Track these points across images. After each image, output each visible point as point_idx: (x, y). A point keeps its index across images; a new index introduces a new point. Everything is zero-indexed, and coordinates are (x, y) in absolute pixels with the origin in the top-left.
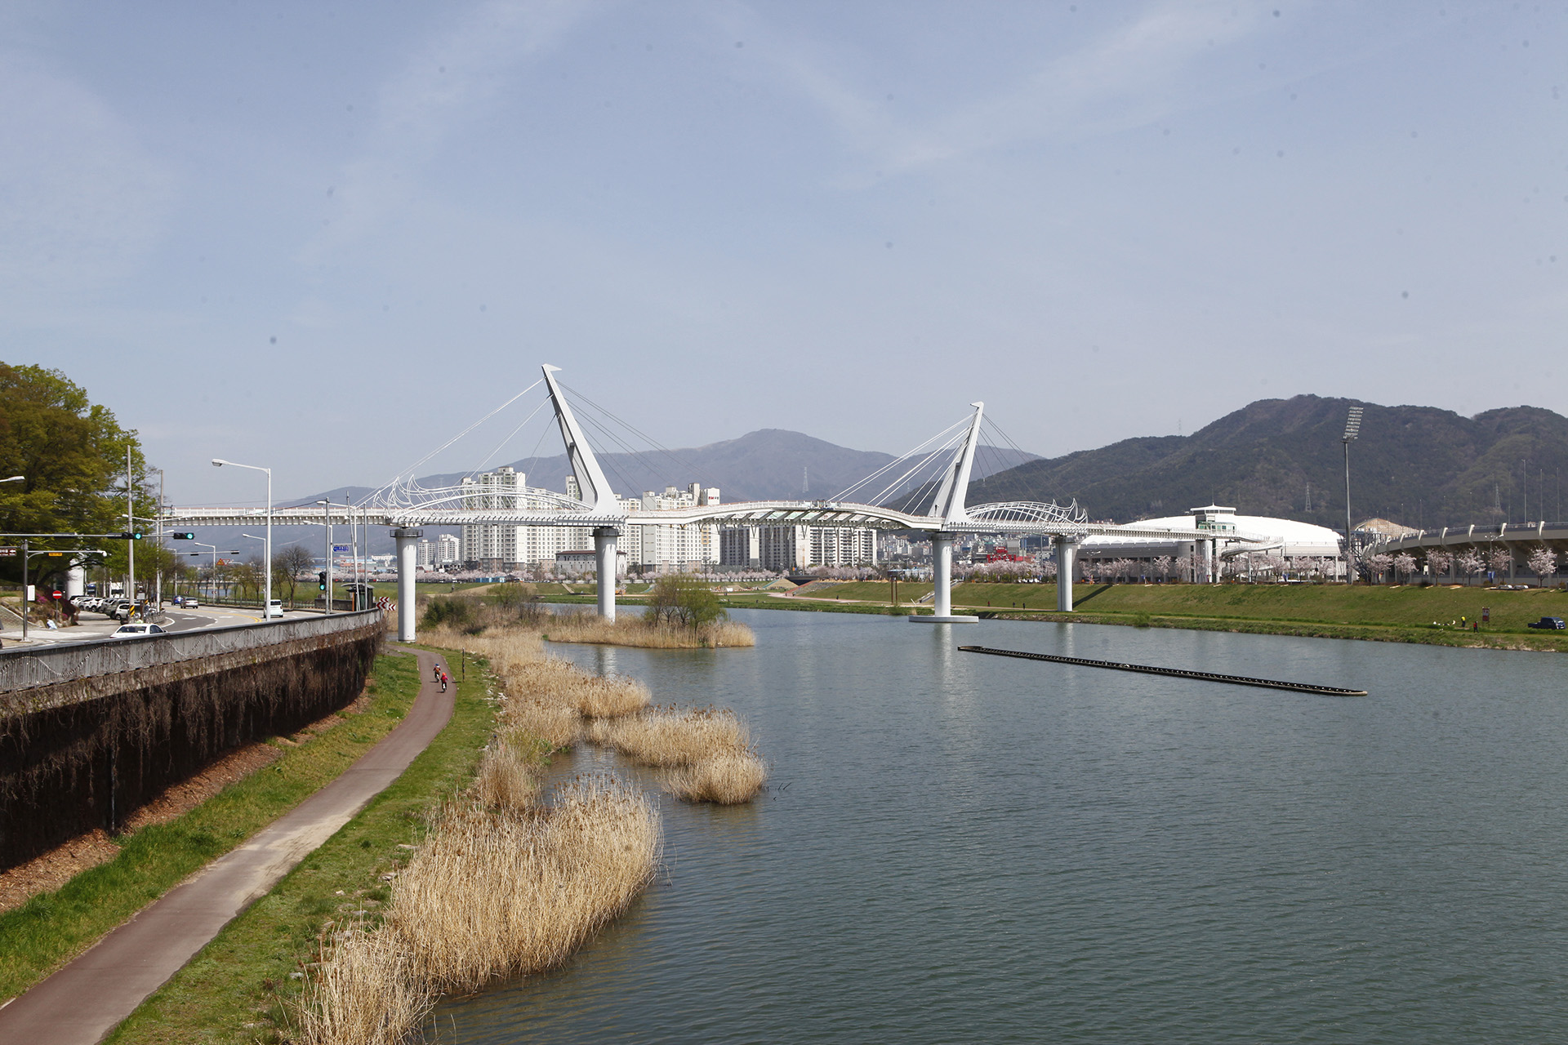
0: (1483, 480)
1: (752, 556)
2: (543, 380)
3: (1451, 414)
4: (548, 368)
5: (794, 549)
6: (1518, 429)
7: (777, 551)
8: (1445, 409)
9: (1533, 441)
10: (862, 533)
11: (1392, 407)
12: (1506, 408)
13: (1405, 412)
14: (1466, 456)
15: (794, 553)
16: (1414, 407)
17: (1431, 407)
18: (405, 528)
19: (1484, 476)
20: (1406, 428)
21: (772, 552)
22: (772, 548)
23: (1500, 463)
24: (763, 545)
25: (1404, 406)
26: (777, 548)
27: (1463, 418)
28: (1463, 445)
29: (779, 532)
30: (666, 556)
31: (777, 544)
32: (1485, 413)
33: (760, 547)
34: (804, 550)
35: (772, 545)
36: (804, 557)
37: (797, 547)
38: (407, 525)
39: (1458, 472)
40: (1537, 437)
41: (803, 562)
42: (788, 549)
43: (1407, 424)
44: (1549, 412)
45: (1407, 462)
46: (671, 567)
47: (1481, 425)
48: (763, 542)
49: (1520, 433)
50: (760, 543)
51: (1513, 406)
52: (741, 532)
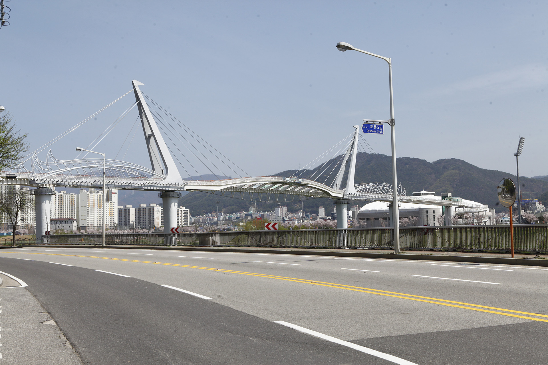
0: (441, 189)
1: (131, 223)
2: (132, 90)
3: (424, 161)
4: (136, 83)
5: (154, 219)
6: (452, 168)
7: (144, 220)
8: (422, 159)
9: (459, 173)
10: (183, 211)
11: (400, 158)
12: (445, 159)
13: (406, 160)
14: (432, 179)
15: (154, 220)
16: (409, 158)
17: (416, 158)
18: (43, 188)
19: (441, 187)
20: (407, 167)
21: (142, 220)
22: (142, 218)
23: (447, 182)
24: (137, 217)
25: (405, 157)
26: (144, 218)
27: (429, 163)
28: (430, 175)
29: (145, 210)
30: (91, 222)
31: (144, 216)
32: (437, 161)
33: (135, 218)
34: (158, 219)
35: (142, 216)
36: (158, 222)
37: (155, 217)
38: (44, 186)
39: (429, 186)
40: (460, 171)
41: (158, 224)
42: (150, 219)
43: (407, 165)
44: (462, 161)
45: (408, 182)
46: (94, 227)
47: (437, 166)
48: (137, 215)
49: (453, 169)
50: (135, 216)
51: (448, 158)
52: (125, 210)
